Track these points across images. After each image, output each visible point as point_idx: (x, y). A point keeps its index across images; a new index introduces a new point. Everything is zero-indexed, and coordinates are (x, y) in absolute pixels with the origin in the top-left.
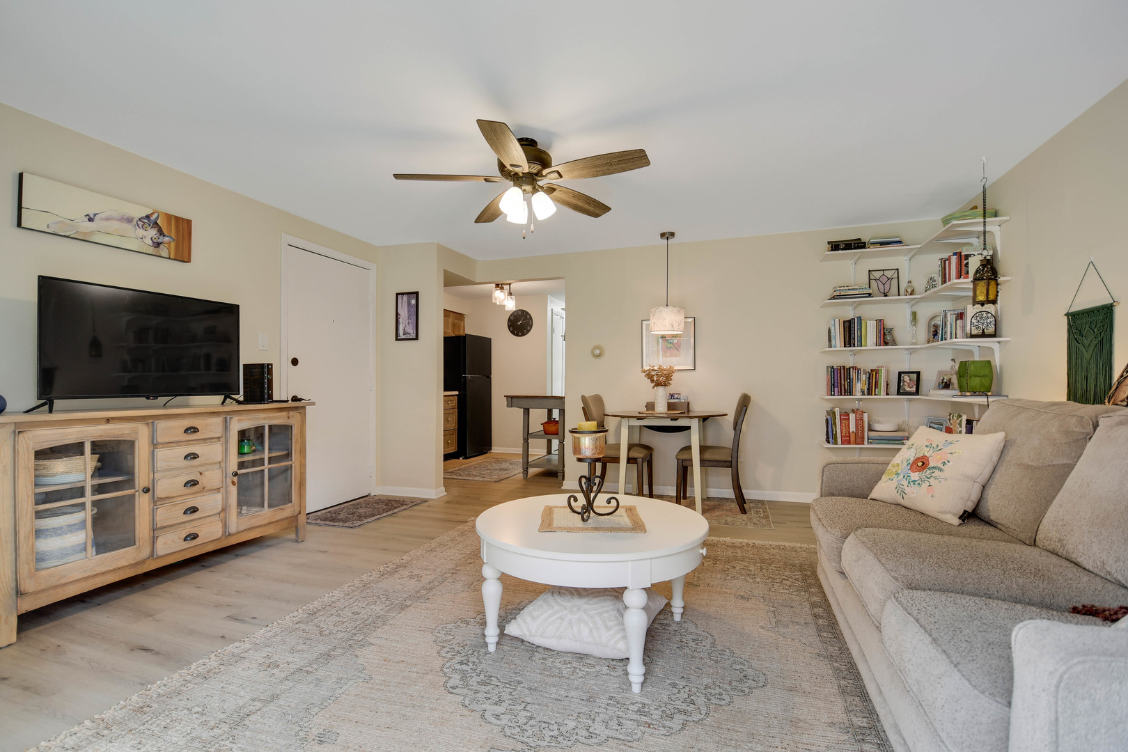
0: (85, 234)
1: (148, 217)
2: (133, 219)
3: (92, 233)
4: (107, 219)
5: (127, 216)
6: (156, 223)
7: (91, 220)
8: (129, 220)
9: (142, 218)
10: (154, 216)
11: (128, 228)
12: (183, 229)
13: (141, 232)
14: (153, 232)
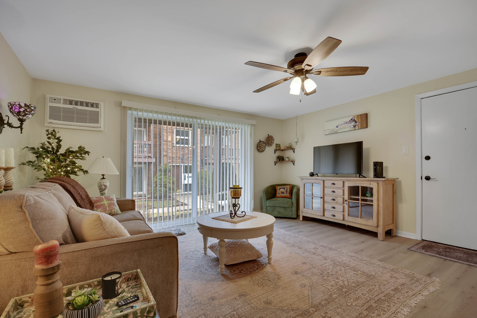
0: (336, 131)
1: (352, 119)
2: (347, 122)
3: (338, 130)
4: (341, 125)
5: (346, 122)
6: (354, 120)
7: (337, 127)
8: (346, 123)
9: (350, 120)
10: (354, 118)
11: (346, 125)
12: (363, 118)
13: (350, 125)
14: (353, 123)
